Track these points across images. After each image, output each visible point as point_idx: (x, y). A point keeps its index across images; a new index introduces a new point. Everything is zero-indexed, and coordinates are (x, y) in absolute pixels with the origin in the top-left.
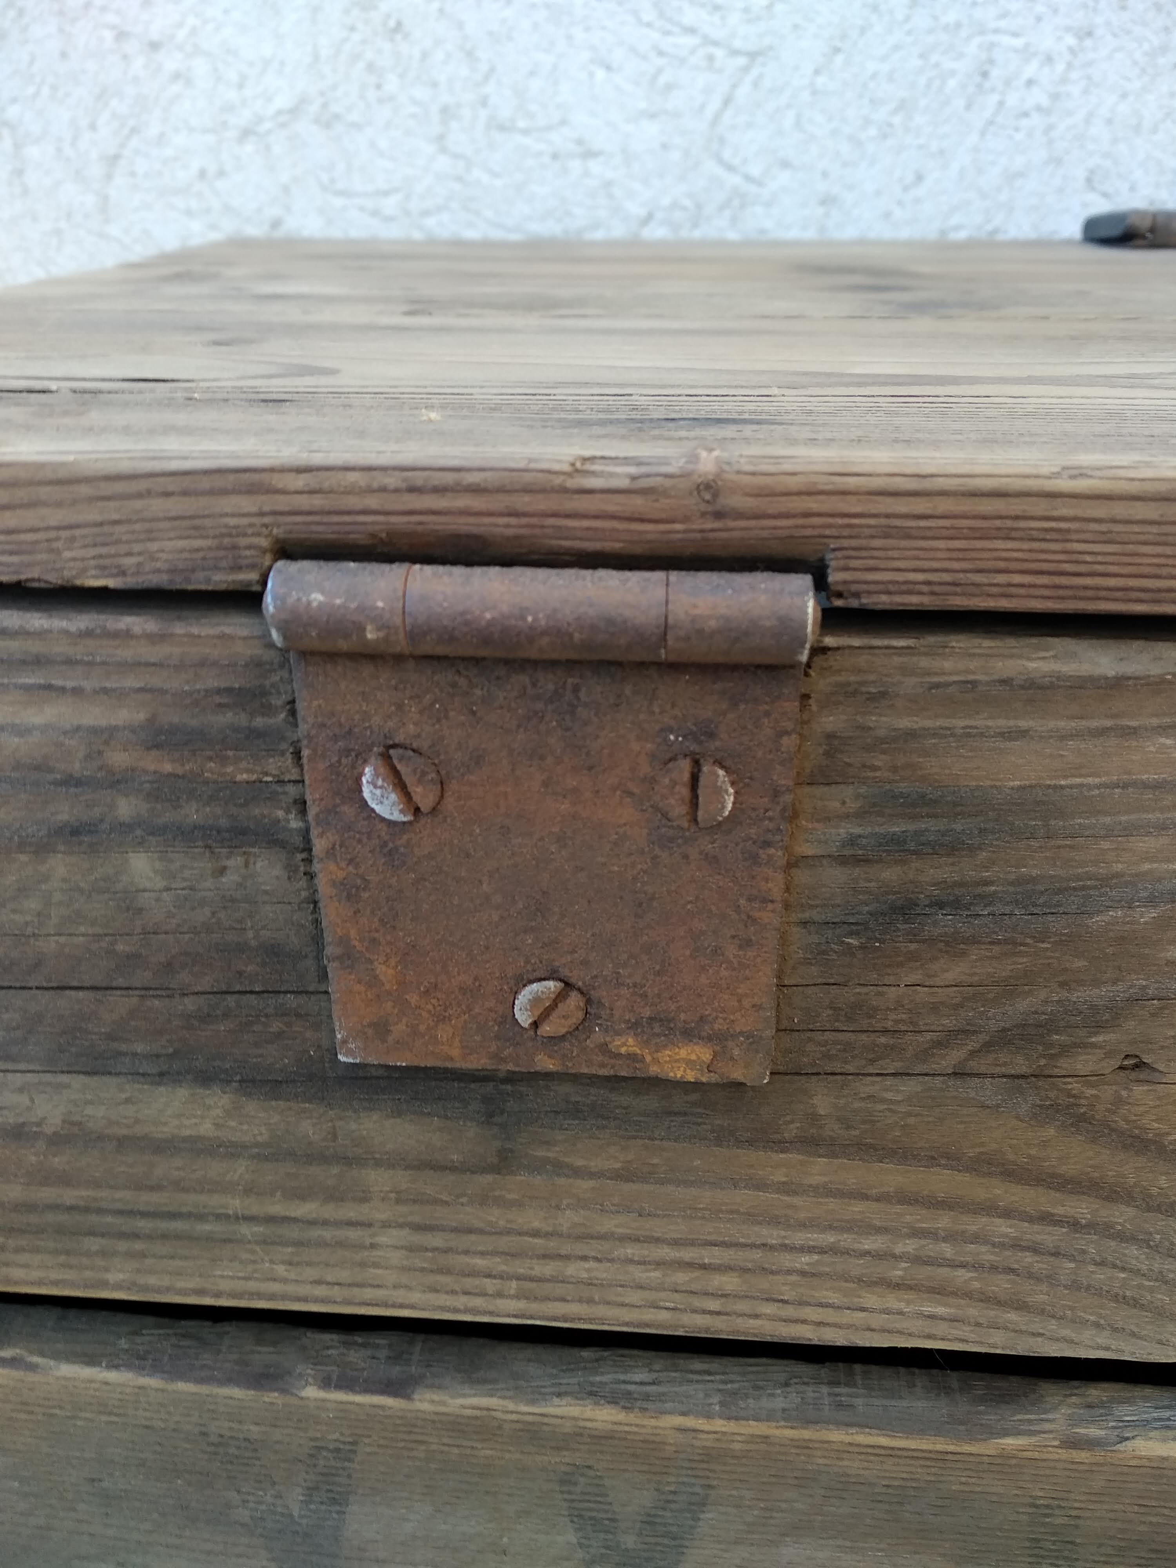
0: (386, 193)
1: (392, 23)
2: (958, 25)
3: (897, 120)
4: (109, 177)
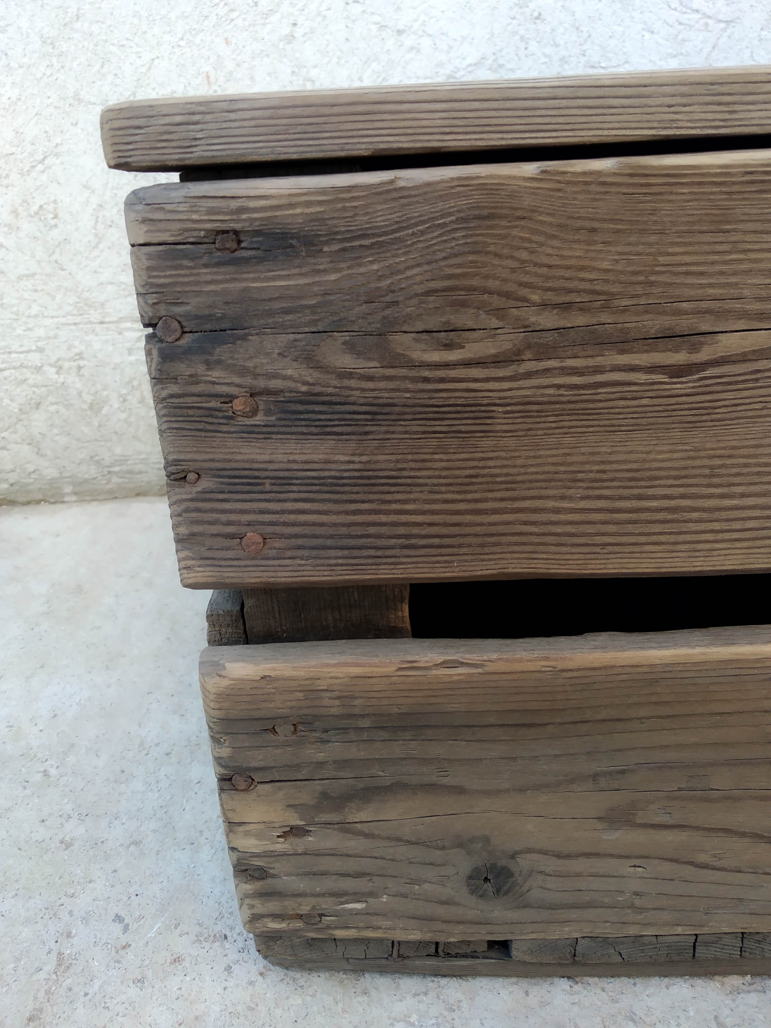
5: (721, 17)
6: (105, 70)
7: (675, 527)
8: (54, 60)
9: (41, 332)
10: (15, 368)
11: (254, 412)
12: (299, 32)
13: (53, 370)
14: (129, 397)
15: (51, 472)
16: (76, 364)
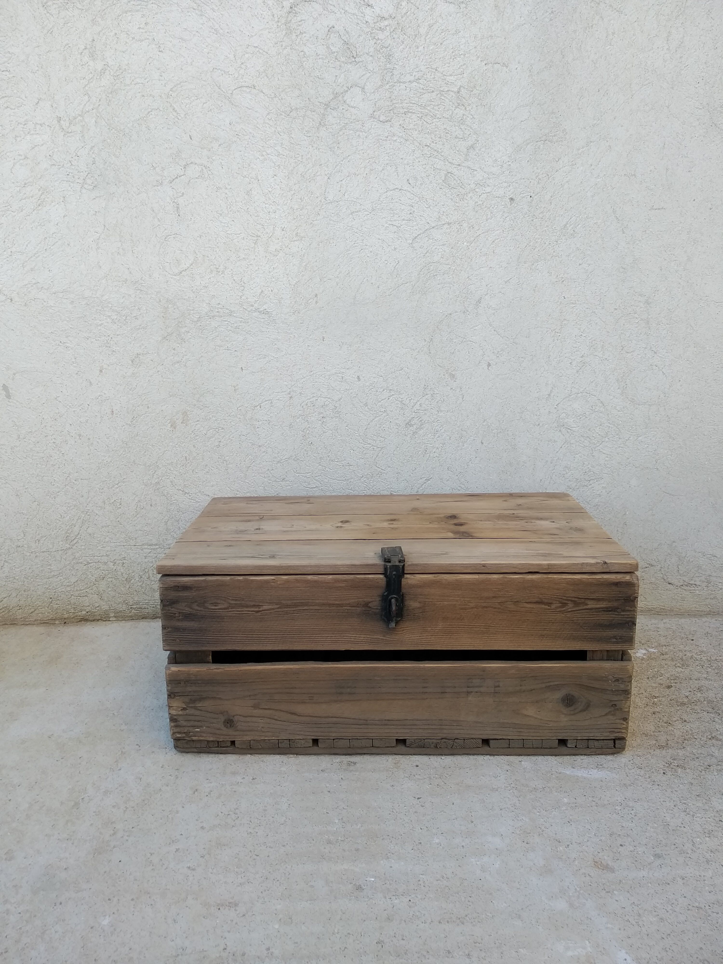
0: (308, 473)
1: (310, 443)
2: (420, 443)
3: (410, 459)
4: (247, 470)
5: (379, 446)
6: (146, 454)
7: (260, 641)
8: (126, 449)
9: (108, 548)
10: (96, 562)
11: (180, 616)
12: (221, 444)
13: (112, 564)
14: (143, 576)
15: (106, 607)
16: (122, 562)
